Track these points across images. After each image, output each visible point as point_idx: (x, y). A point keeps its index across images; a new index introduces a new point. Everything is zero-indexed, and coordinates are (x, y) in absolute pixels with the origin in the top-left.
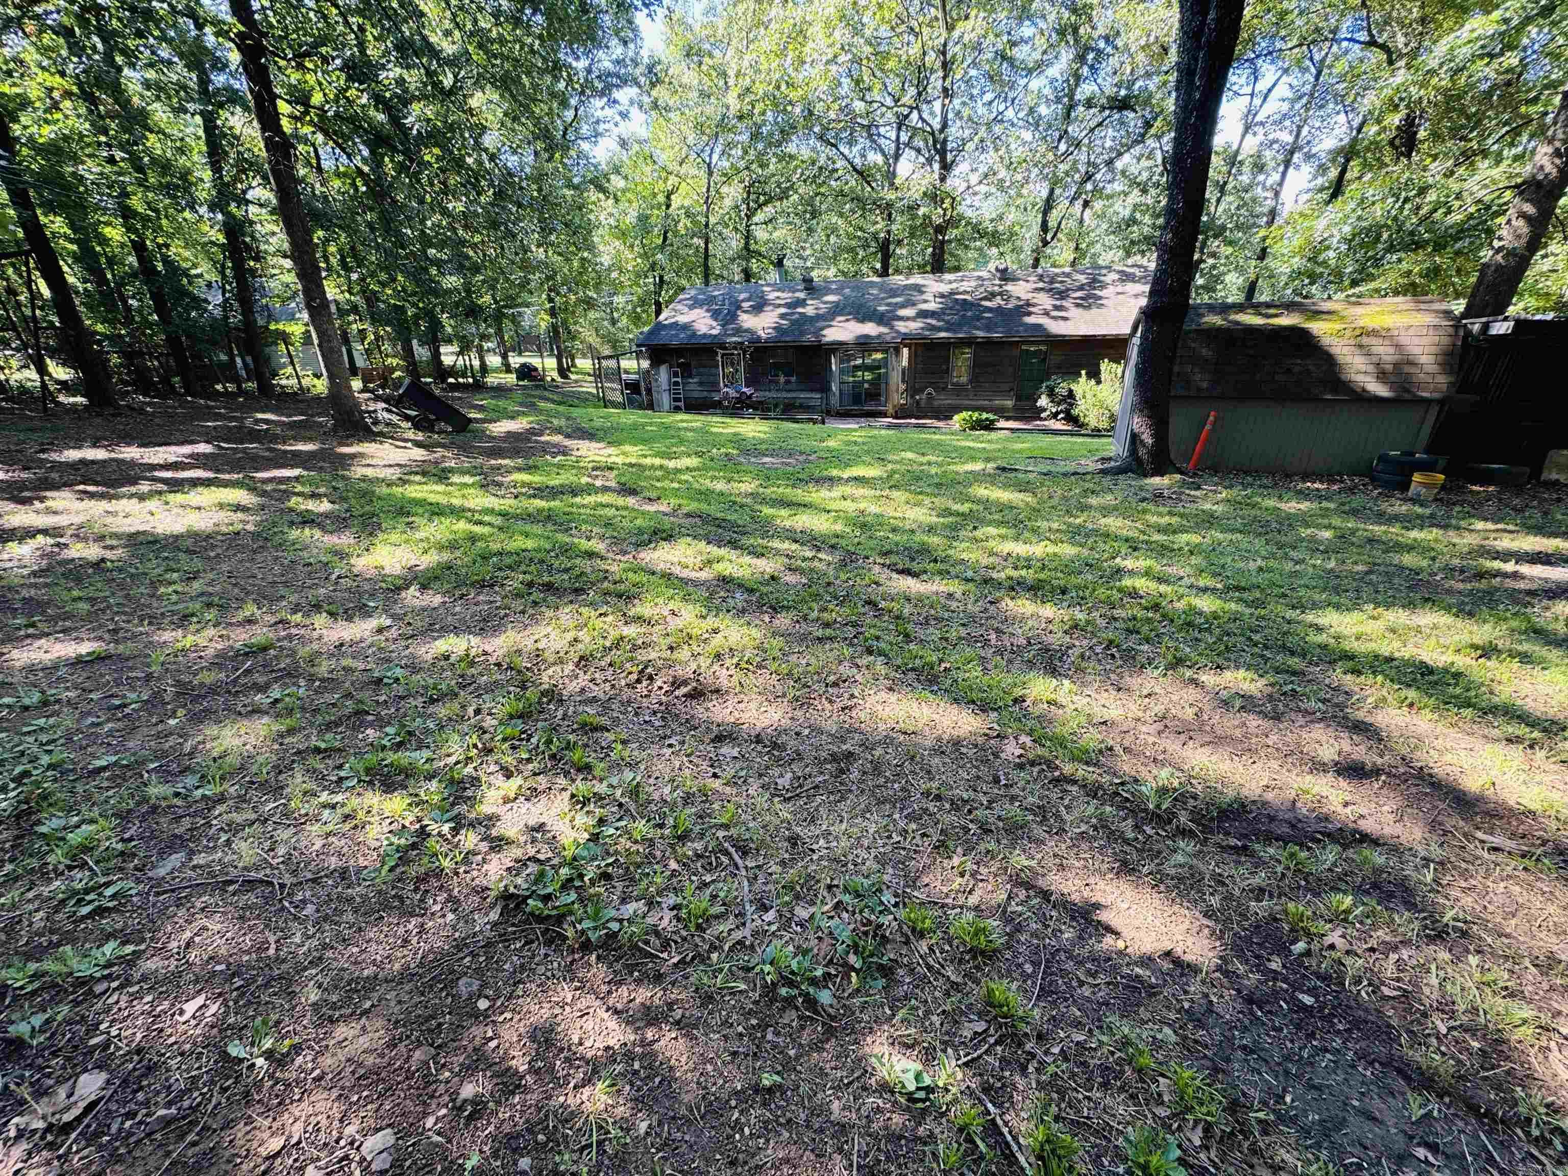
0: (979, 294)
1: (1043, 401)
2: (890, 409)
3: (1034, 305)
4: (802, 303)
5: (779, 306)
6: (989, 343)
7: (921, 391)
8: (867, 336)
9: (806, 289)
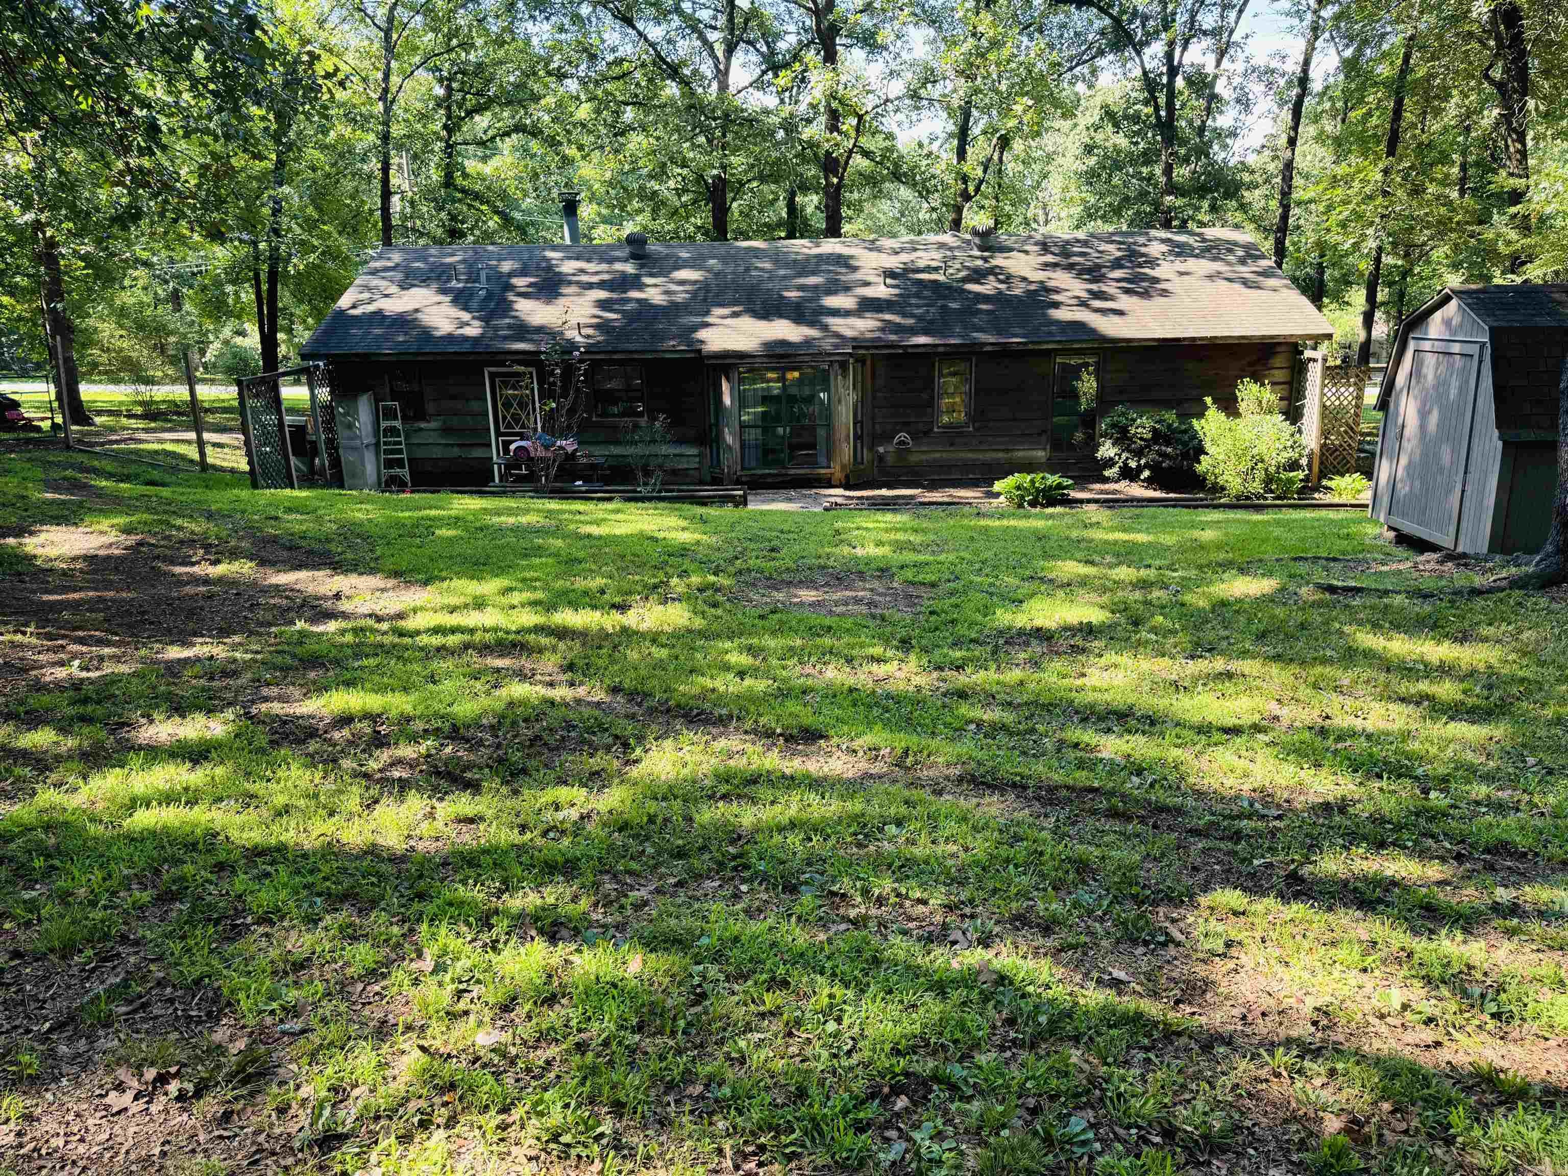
0: (956, 271)
1: (1107, 450)
2: (836, 471)
3: (1057, 291)
4: (635, 282)
5: (590, 286)
6: (1004, 353)
7: (888, 437)
8: (783, 343)
9: (634, 256)
